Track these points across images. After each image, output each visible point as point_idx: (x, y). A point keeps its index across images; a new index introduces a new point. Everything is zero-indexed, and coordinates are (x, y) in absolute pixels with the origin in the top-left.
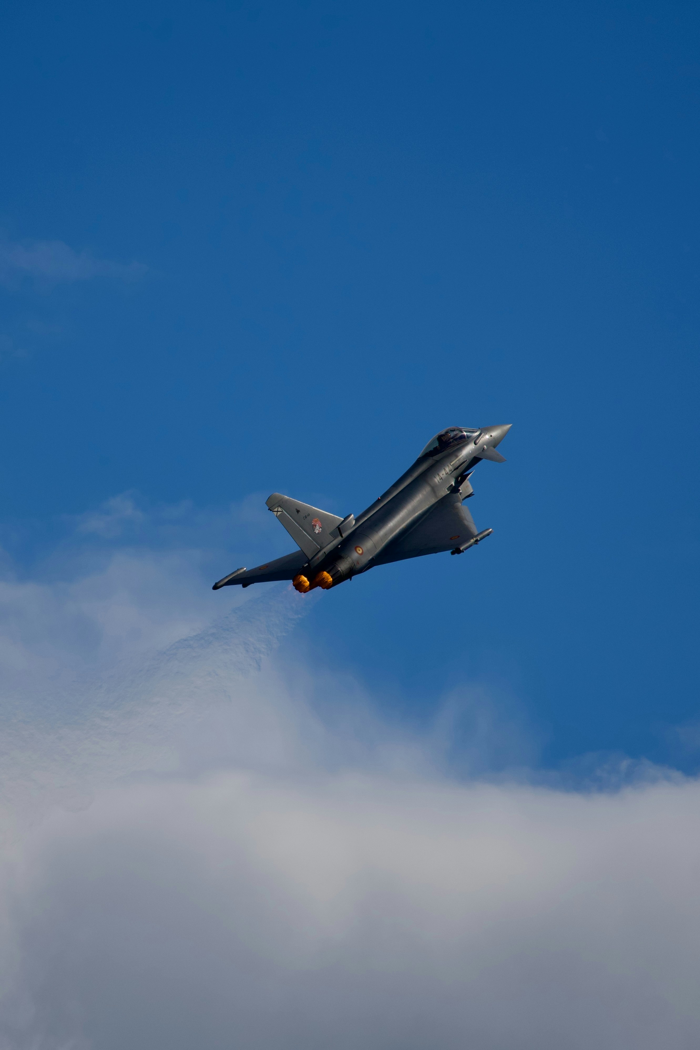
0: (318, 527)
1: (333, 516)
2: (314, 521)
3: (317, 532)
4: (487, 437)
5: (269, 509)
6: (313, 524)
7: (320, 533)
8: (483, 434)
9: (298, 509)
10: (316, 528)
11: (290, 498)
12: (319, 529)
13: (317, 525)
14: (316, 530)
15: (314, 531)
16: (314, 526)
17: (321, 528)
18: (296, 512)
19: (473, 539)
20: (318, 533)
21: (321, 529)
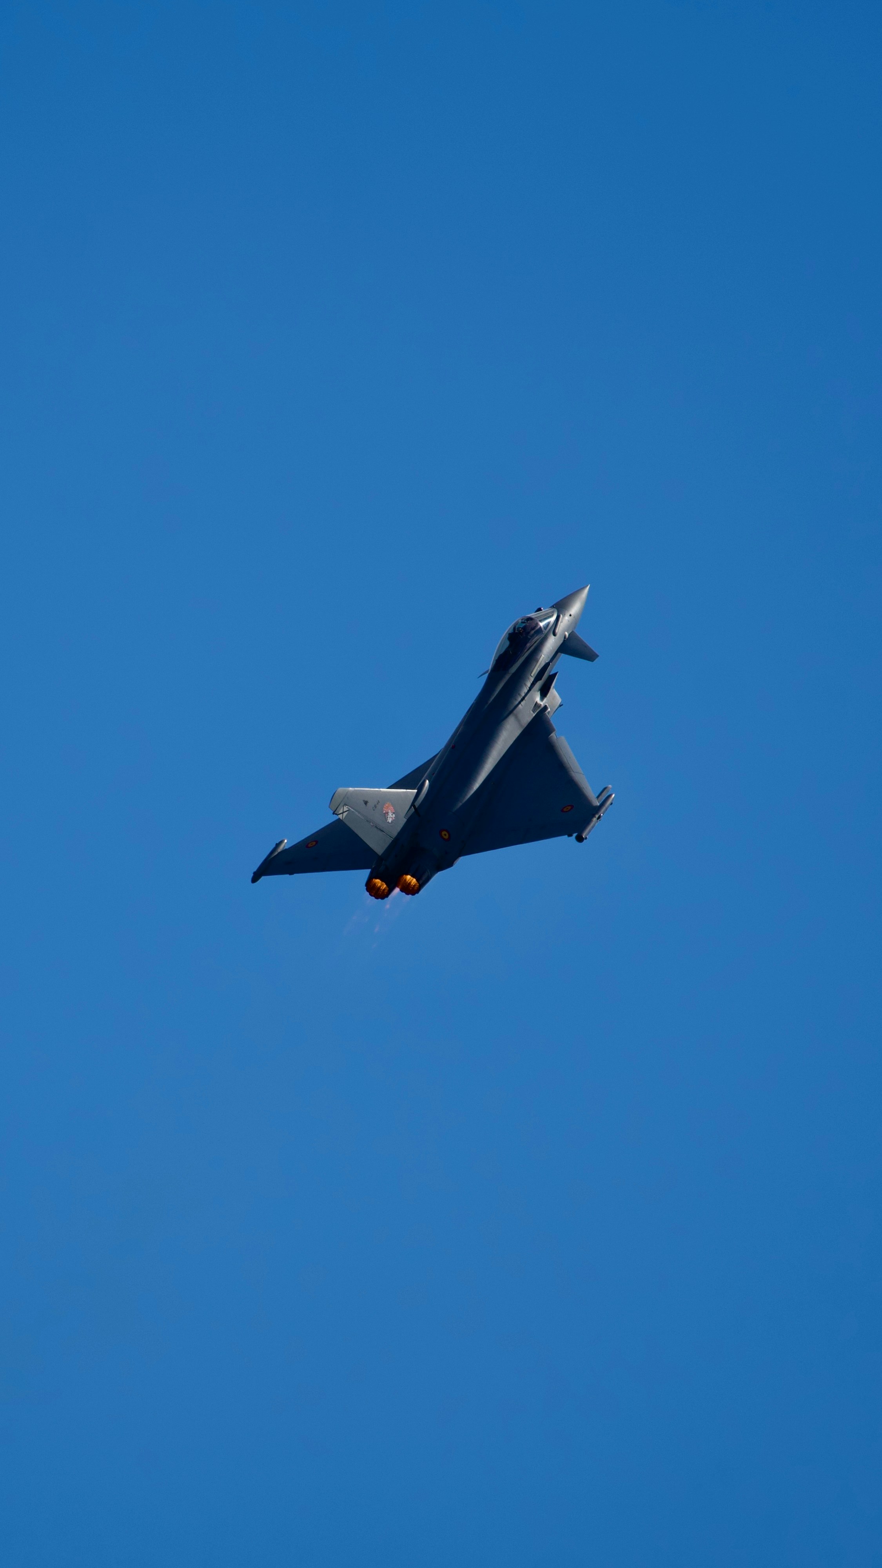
0: (390, 814)
1: (406, 792)
2: (385, 808)
3: (390, 821)
4: (567, 618)
5: (334, 813)
6: (384, 812)
7: (394, 820)
8: (561, 616)
9: (366, 800)
10: (389, 816)
11: (356, 789)
12: (392, 816)
13: (389, 811)
14: (389, 819)
15: (387, 820)
16: (387, 814)
17: (394, 813)
18: (364, 805)
19: (595, 817)
20: (392, 821)
21: (394, 815)
